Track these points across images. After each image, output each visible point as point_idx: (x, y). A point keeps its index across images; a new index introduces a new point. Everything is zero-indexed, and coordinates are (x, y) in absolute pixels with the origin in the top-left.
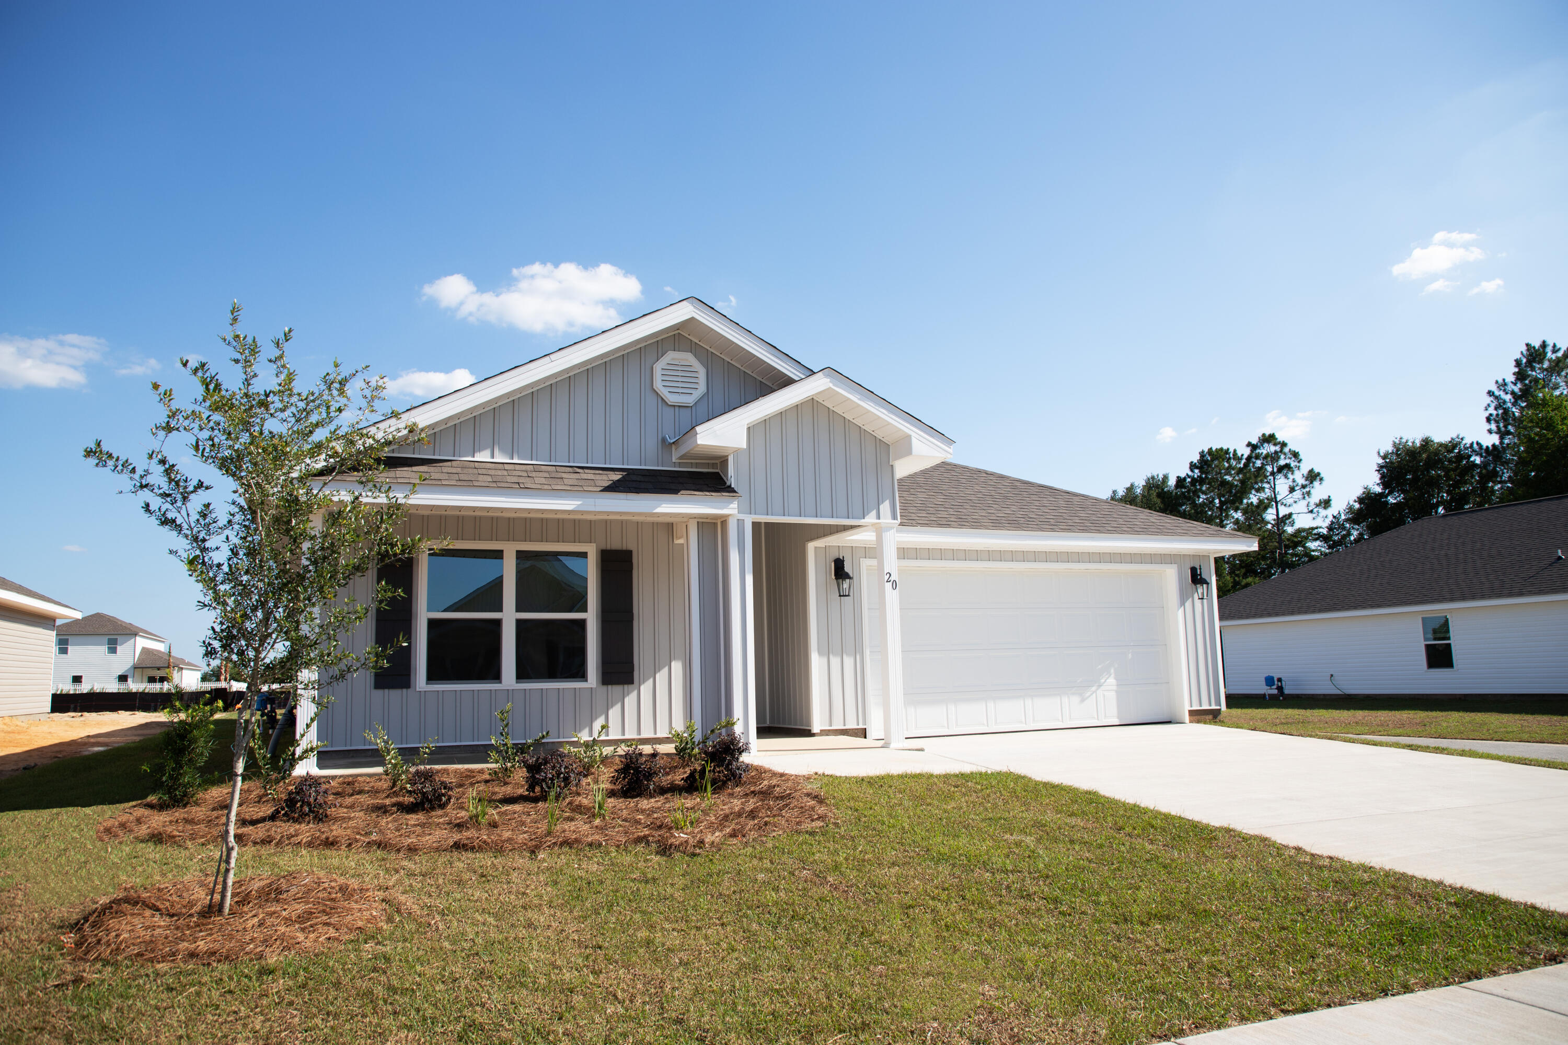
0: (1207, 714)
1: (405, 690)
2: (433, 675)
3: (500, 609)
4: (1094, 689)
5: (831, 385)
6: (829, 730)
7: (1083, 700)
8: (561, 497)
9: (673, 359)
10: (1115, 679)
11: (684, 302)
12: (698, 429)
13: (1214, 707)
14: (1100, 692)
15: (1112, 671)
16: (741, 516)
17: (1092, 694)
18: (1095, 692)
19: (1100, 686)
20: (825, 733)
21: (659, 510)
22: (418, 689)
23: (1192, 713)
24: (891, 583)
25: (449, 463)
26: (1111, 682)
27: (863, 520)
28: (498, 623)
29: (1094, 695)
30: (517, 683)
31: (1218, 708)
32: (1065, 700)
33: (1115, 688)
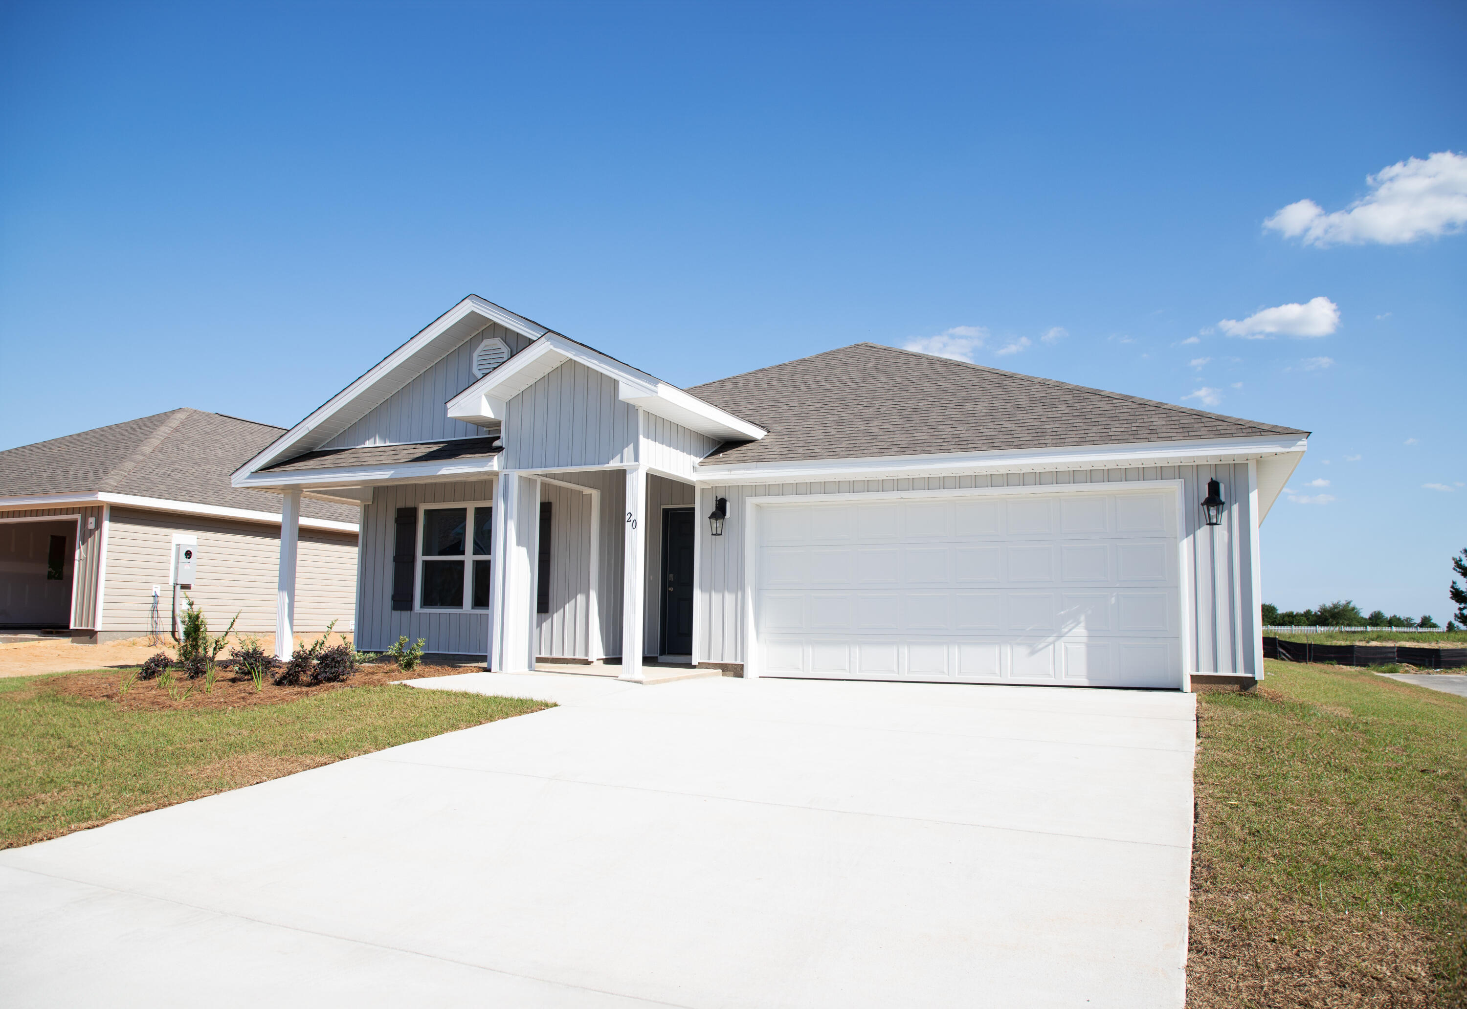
0: (1230, 683)
1: (409, 612)
2: (427, 602)
3: (463, 553)
4: (1051, 639)
5: (552, 347)
6: (709, 664)
7: (1033, 653)
8: (382, 470)
9: (486, 346)
10: (1088, 629)
11: (467, 301)
12: (449, 405)
13: (1241, 673)
14: (1061, 645)
15: (1082, 618)
16: (506, 471)
17: (1047, 646)
18: (1053, 643)
19: (1060, 637)
20: (701, 665)
21: (441, 473)
22: (415, 612)
23: (1195, 679)
24: (631, 522)
25: (348, 452)
26: (1080, 631)
27: (607, 465)
28: (462, 563)
29: (1051, 647)
30: (472, 608)
31: (1250, 675)
32: (1007, 650)
33: (1085, 640)
